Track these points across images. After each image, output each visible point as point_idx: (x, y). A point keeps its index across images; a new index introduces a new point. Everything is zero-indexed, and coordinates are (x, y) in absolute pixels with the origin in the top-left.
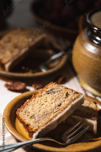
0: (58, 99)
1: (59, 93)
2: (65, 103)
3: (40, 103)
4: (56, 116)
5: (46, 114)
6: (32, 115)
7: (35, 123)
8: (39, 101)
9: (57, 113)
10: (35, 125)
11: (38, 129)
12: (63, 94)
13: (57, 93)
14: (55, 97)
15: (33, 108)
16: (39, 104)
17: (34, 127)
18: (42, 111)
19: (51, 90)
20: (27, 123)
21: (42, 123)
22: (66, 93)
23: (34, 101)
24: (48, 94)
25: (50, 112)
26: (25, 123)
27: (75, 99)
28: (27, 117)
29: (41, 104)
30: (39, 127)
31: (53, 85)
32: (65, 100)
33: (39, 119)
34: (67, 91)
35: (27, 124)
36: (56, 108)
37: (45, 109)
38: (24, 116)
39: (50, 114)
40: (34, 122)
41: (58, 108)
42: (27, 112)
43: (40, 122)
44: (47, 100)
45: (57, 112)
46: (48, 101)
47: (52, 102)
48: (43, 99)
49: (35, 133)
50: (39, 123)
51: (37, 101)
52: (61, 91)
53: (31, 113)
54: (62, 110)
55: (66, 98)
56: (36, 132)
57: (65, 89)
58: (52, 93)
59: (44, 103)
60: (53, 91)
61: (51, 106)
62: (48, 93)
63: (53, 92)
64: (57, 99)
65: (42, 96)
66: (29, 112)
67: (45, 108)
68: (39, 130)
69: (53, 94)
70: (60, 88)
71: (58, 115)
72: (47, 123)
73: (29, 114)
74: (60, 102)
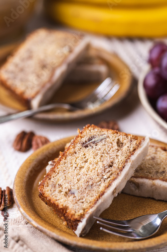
0: (106, 155)
1: (104, 142)
2: (120, 160)
3: (76, 166)
4: (109, 185)
5: (92, 185)
6: (67, 190)
7: (76, 203)
8: (73, 162)
9: (109, 179)
10: (77, 207)
11: (84, 215)
12: (111, 143)
13: (102, 144)
14: (99, 152)
15: (65, 177)
16: (74, 168)
17: (77, 211)
18: (82, 180)
19: (90, 140)
20: (62, 205)
21: (89, 202)
22: (116, 141)
23: (65, 163)
24: (86, 147)
25: (97, 180)
26: (58, 206)
27: (134, 150)
28: (58, 194)
29: (78, 168)
30: (84, 210)
31: (90, 130)
32: (118, 154)
33: (82, 195)
34: (117, 138)
35: (62, 207)
36: (106, 172)
37: (88, 176)
38: (54, 194)
39: (98, 184)
40: (74, 202)
41: (109, 171)
42: (57, 185)
43: (84, 200)
44: (86, 158)
45: (109, 177)
46: (89, 161)
47: (96, 161)
48: (80, 158)
49: (81, 222)
50: (83, 202)
51: (69, 163)
52: (108, 139)
53: (64, 186)
54: (118, 174)
55: (118, 150)
56: (81, 220)
57: (112, 135)
58: (92, 145)
59: (83, 165)
60: (93, 140)
61: (96, 169)
62: (85, 145)
63: (94, 143)
64: (103, 155)
65: (76, 153)
66: (60, 186)
67: (86, 175)
68: (87, 216)
69: (95, 147)
70: (104, 134)
71: (113, 184)
72: (98, 200)
73: (60, 188)
74: (111, 160)
